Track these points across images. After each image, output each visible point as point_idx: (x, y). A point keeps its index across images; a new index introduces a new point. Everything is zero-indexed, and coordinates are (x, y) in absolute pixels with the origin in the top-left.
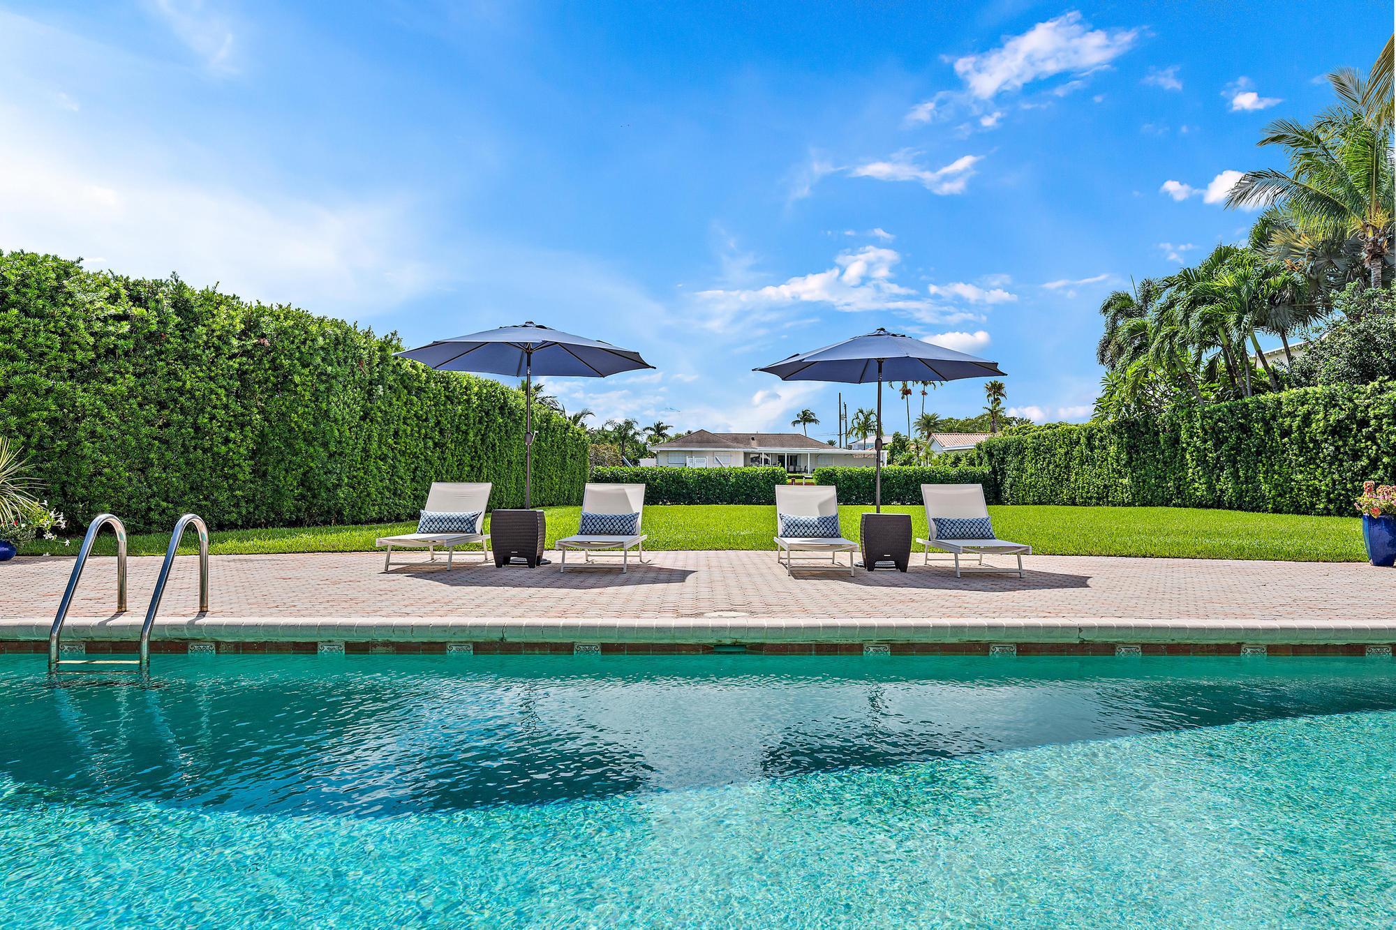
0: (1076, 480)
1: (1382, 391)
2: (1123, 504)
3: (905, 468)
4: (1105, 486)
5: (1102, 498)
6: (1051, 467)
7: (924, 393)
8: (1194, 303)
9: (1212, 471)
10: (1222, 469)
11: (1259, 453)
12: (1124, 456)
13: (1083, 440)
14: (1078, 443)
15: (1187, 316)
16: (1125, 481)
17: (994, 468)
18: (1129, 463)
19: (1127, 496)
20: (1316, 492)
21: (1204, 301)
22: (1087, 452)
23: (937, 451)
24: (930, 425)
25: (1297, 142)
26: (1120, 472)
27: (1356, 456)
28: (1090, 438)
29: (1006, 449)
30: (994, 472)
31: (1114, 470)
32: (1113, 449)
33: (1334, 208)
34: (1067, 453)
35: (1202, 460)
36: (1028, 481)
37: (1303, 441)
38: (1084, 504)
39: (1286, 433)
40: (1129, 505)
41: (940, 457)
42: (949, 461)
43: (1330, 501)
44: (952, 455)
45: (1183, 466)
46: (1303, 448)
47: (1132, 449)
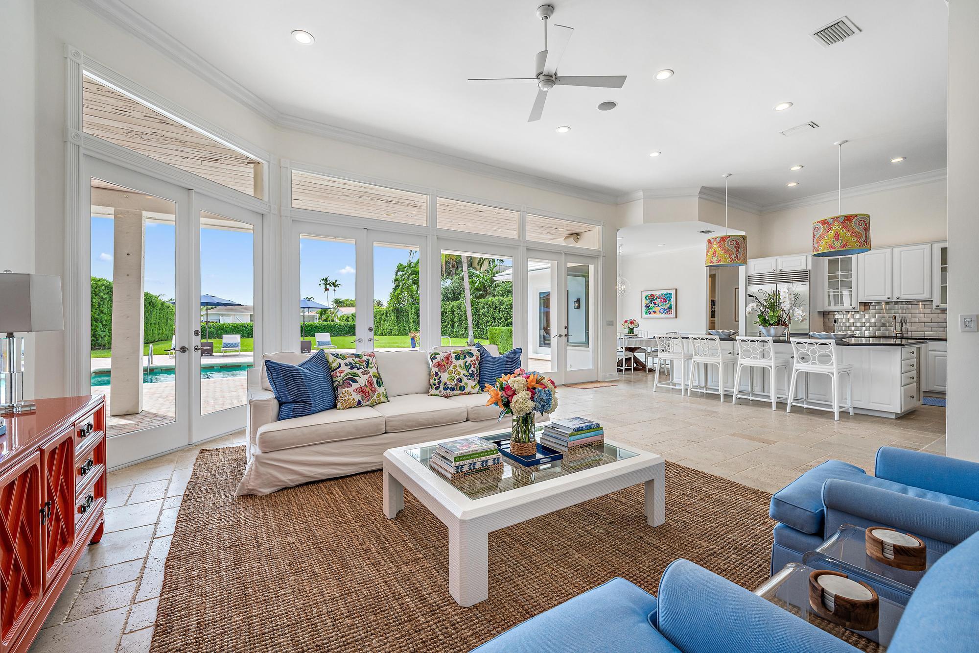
2: (395, 335)
3: (324, 322)
5: (390, 333)
7: (334, 290)
8: (411, 274)
12: (395, 319)
13: (385, 314)
15: (408, 277)
16: (396, 327)
19: (397, 333)
21: (413, 274)
23: (339, 314)
24: (338, 302)
28: (386, 313)
32: (392, 317)
34: (380, 318)
38: (385, 335)
40: (398, 335)
41: (341, 317)
42: (344, 319)
44: (346, 316)
47: (398, 317)
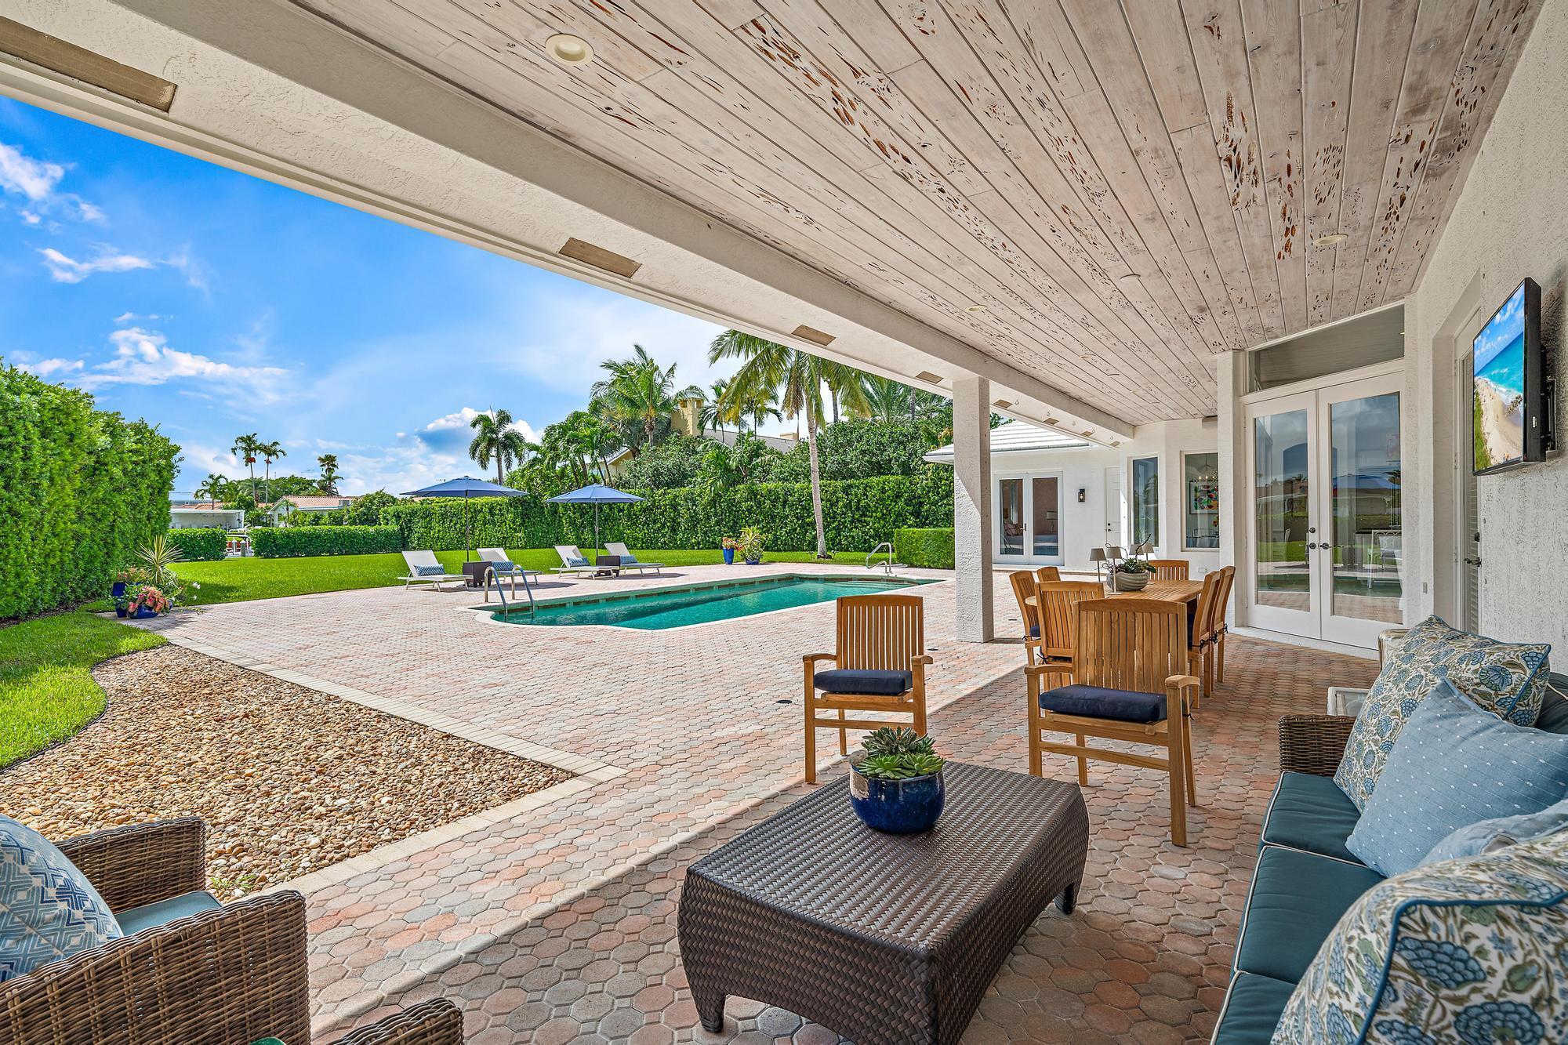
0: (480, 534)
1: (665, 494)
4: (504, 538)
6: (458, 526)
7: (268, 462)
9: (578, 529)
10: (585, 528)
11: (606, 520)
14: (480, 511)
17: (401, 526)
18: (522, 524)
20: (637, 539)
22: (488, 517)
25: (616, 370)
26: (515, 529)
27: (655, 522)
29: (414, 513)
30: (402, 529)
31: (511, 528)
33: (632, 403)
35: (572, 523)
36: (436, 535)
37: (630, 515)
39: (620, 511)
43: (643, 543)
45: (561, 526)
46: (629, 517)
